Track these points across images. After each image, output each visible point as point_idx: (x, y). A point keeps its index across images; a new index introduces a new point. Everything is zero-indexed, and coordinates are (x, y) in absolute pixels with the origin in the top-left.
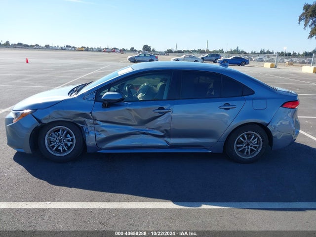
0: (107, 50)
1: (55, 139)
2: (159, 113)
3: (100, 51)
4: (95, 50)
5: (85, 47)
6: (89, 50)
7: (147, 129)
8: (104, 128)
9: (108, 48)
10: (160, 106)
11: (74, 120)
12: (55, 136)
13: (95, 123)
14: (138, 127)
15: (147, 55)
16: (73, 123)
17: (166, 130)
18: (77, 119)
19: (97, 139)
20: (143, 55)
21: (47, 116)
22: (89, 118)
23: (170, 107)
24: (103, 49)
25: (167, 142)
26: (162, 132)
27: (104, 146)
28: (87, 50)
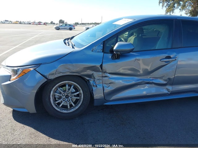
0: (35, 23)
1: (61, 95)
2: (165, 62)
3: (30, 24)
4: (26, 23)
5: (18, 21)
6: (22, 23)
7: (151, 79)
8: (113, 81)
9: (35, 22)
10: (167, 55)
11: (82, 73)
12: (61, 92)
13: (104, 76)
14: (143, 77)
15: (67, 25)
16: (81, 76)
17: (169, 79)
18: (85, 73)
19: (105, 91)
20: (65, 25)
21: (53, 71)
22: (98, 71)
23: (176, 56)
24: (32, 23)
25: (168, 90)
26: (165, 80)
27: (111, 98)
28: (20, 23)
